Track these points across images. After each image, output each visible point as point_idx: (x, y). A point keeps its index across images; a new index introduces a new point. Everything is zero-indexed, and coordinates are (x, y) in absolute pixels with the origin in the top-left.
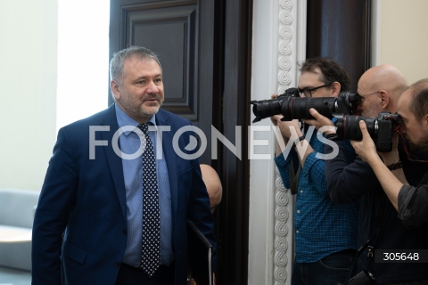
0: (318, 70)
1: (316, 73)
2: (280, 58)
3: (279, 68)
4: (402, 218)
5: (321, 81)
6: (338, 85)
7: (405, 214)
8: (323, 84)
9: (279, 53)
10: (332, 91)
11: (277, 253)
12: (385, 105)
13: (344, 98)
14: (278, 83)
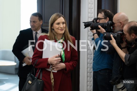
0: (103, 13)
1: (102, 14)
2: (89, 10)
3: (89, 13)
4: (126, 64)
5: (103, 16)
6: (108, 18)
7: (127, 63)
8: (104, 18)
9: (89, 8)
10: (106, 20)
11: (88, 69)
12: (122, 26)
13: (108, 23)
14: (89, 17)
